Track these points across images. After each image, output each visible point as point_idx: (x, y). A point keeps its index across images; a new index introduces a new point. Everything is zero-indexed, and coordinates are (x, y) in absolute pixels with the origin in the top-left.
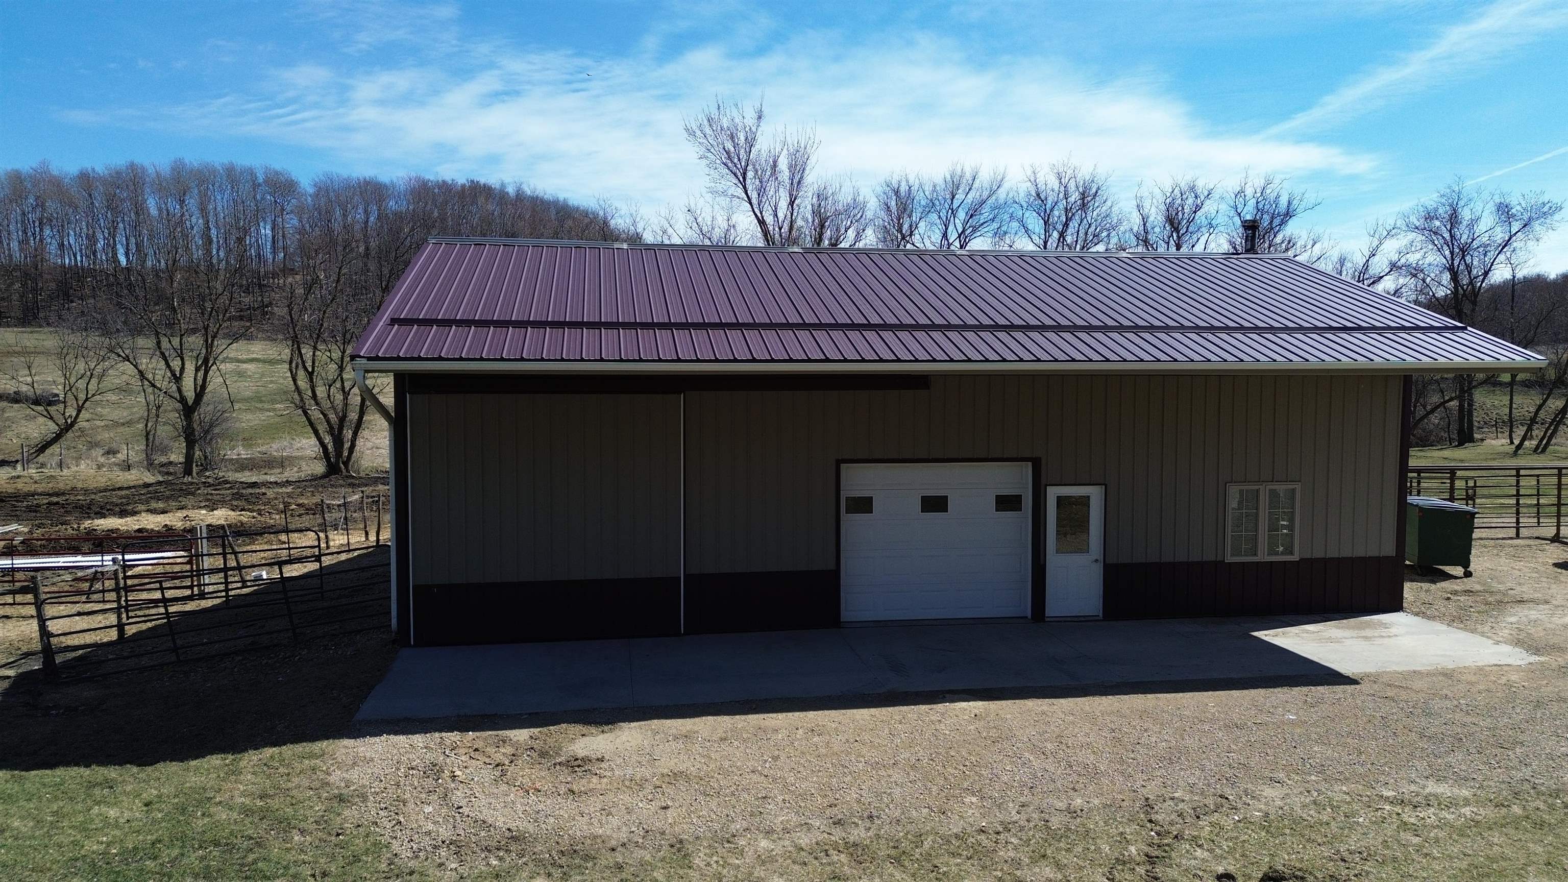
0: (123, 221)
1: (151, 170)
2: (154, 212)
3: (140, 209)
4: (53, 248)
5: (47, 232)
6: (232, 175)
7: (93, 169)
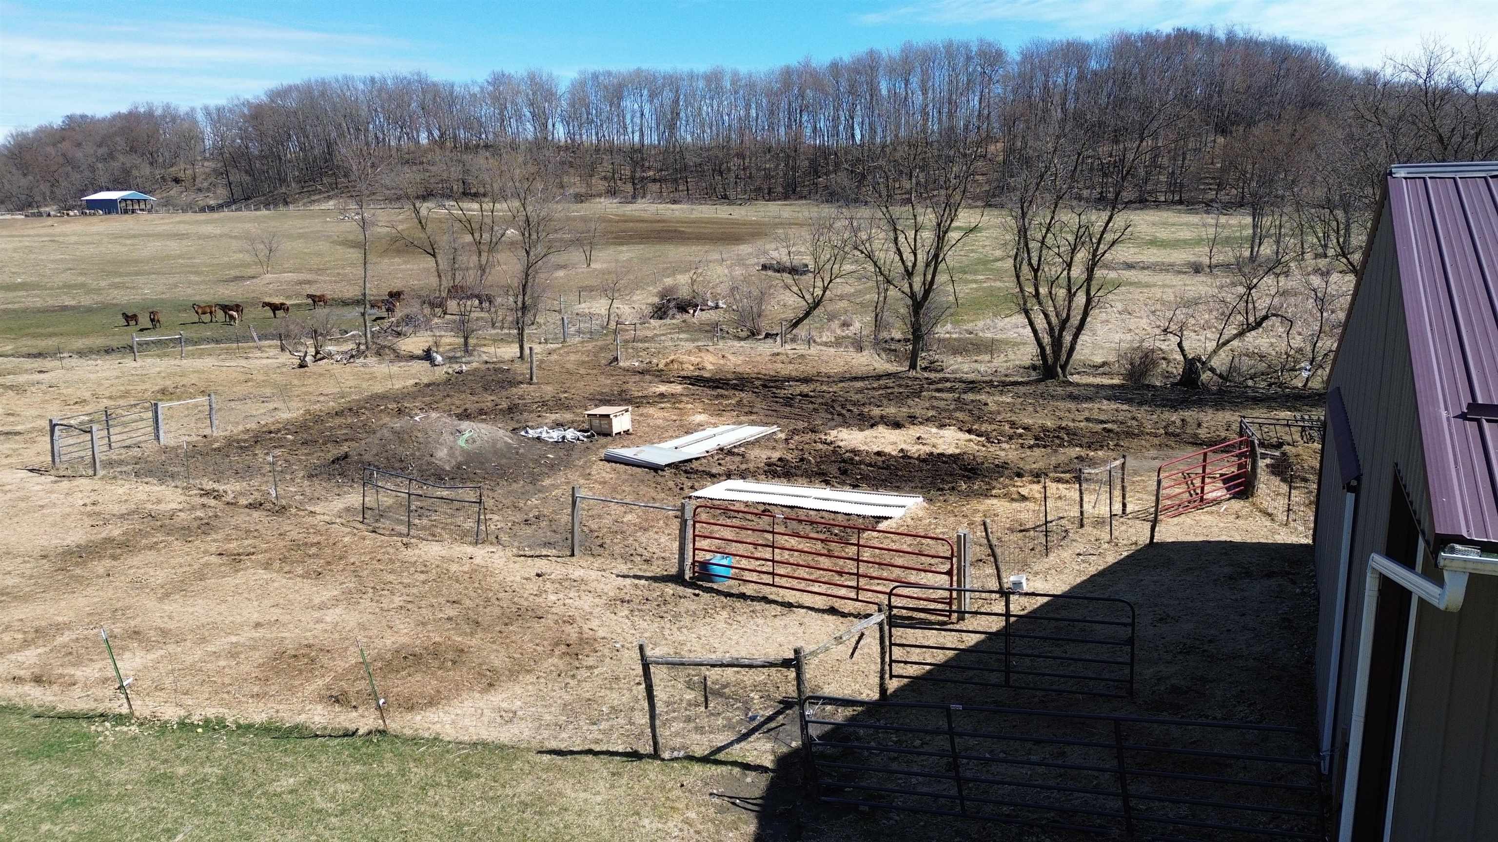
0: (861, 103)
1: (885, 55)
2: (884, 92)
3: (873, 90)
4: (808, 131)
5: (805, 118)
6: (950, 51)
7: (841, 59)
